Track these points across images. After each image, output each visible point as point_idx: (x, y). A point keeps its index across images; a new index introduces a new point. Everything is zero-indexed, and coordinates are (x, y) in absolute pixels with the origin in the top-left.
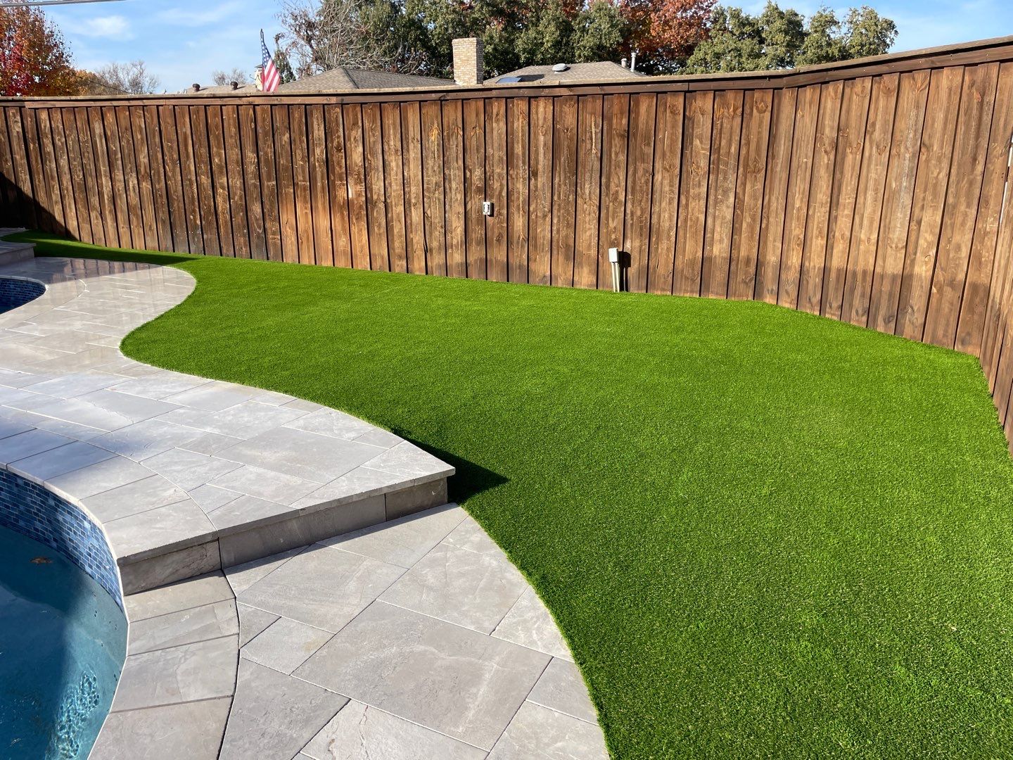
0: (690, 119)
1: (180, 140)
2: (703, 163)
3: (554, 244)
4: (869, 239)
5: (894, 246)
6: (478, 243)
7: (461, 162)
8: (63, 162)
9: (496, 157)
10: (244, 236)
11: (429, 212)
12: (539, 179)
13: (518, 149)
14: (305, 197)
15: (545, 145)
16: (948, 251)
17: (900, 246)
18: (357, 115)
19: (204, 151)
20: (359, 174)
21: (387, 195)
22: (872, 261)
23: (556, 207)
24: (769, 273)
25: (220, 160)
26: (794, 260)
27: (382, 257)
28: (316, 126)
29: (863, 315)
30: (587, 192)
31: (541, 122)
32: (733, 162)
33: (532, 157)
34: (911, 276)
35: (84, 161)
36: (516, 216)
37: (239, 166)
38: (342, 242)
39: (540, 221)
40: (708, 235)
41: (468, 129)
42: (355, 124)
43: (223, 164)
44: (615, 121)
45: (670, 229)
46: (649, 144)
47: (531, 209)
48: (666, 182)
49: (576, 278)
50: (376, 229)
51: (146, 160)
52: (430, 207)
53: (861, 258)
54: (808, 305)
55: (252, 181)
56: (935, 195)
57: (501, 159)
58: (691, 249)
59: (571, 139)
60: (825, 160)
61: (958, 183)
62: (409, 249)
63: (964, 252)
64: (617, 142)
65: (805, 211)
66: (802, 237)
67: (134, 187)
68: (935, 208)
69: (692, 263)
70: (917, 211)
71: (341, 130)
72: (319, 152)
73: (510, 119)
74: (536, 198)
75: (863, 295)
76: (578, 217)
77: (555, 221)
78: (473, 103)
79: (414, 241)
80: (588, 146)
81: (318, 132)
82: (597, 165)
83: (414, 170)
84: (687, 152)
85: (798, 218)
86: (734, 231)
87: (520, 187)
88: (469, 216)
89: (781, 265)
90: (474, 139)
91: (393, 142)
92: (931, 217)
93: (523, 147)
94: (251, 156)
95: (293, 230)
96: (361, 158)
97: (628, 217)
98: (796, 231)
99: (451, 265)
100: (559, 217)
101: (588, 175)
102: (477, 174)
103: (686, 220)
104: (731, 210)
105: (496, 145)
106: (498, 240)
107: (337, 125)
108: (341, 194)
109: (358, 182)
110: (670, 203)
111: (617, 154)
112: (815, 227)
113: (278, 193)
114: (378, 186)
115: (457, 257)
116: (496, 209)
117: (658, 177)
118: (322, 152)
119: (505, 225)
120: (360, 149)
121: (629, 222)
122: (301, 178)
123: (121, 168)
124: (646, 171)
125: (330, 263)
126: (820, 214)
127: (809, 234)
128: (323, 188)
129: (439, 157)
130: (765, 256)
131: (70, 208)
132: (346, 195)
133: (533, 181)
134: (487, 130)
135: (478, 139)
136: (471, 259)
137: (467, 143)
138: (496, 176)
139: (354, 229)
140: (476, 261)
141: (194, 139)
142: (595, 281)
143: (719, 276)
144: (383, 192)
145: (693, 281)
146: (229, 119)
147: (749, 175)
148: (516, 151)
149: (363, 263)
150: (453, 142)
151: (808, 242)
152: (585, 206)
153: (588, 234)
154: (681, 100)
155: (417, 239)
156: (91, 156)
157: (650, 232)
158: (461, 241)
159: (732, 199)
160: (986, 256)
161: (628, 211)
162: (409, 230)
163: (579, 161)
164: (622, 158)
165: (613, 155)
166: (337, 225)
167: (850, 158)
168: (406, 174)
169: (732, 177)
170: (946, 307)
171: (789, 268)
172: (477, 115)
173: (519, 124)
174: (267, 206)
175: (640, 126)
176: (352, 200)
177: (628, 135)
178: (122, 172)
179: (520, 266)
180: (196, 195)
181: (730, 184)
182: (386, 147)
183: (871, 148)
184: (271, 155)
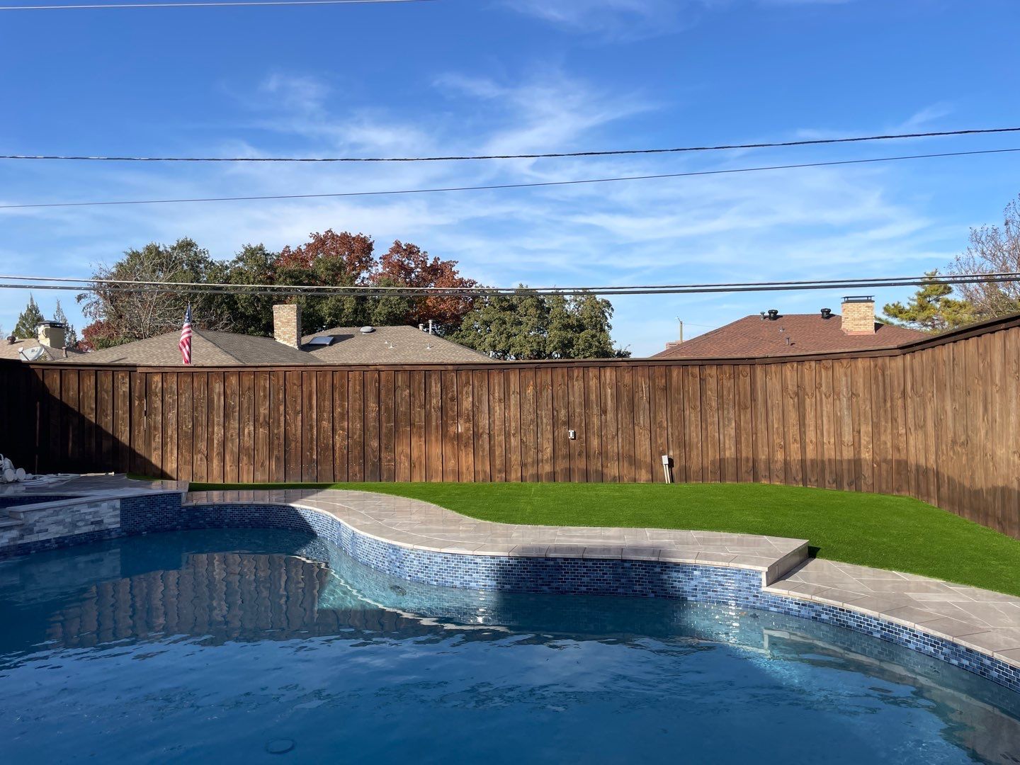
0: (703, 380)
1: (305, 396)
2: (714, 404)
3: (620, 455)
4: (829, 442)
5: (846, 444)
6: (564, 457)
7: (550, 406)
8: (172, 416)
9: (577, 402)
10: (360, 465)
11: (525, 439)
12: (608, 415)
13: (593, 397)
14: (420, 433)
15: (611, 394)
16: (880, 445)
17: (850, 444)
18: (469, 377)
19: (327, 404)
20: (468, 415)
21: (491, 429)
22: (833, 453)
23: (620, 432)
24: (762, 467)
25: (343, 410)
26: (779, 456)
27: (485, 472)
28: (433, 384)
29: (833, 483)
30: (642, 422)
31: (608, 381)
32: (731, 404)
33: (603, 402)
34: (860, 460)
35: (195, 414)
36: (592, 439)
37: (361, 414)
38: (451, 464)
39: (610, 441)
40: (722, 445)
41: (555, 386)
42: (468, 383)
43: (345, 412)
44: (657, 381)
45: (697, 443)
46: (680, 394)
47: (603, 434)
48: (692, 415)
49: (637, 477)
50: (481, 453)
51: (267, 412)
52: (525, 435)
53: (826, 452)
54: (794, 482)
55: (372, 424)
56: (866, 418)
57: (580, 403)
58: (712, 455)
59: (629, 391)
60: (791, 403)
61: (877, 412)
62: (508, 465)
63: (889, 445)
64: (659, 393)
65: (782, 429)
66: (782, 443)
67: (249, 433)
68: (868, 424)
69: (713, 462)
70: (856, 426)
71: (455, 387)
72: (435, 402)
73: (586, 380)
74: (606, 426)
75: (831, 473)
76: (636, 438)
77: (620, 441)
78: (559, 371)
79: (513, 459)
80: (641, 395)
81: (436, 388)
82: (647, 406)
83: (514, 411)
84: (704, 398)
85: (778, 433)
86: (738, 442)
87: (596, 420)
88: (556, 439)
89: (769, 461)
90: (560, 391)
91: (497, 394)
92: (866, 429)
93: (597, 396)
94: (372, 405)
95: (407, 457)
96: (471, 405)
97: (670, 436)
98: (778, 440)
99: (541, 474)
100: (623, 438)
101: (641, 412)
102: (563, 412)
103: (707, 437)
104: (734, 430)
105: (577, 395)
106: (580, 455)
107: (453, 384)
108: (452, 430)
109: (468, 420)
110: (696, 428)
111: (660, 399)
112: (791, 437)
113: (395, 433)
114: (484, 422)
115: (548, 468)
116: (577, 435)
117: (687, 413)
118: (438, 402)
119: (584, 445)
120: (471, 399)
121: (670, 439)
122: (417, 420)
123: (237, 418)
124: (679, 409)
125: (439, 480)
126: (793, 431)
127: (787, 442)
128: (437, 426)
129: (533, 403)
130: (757, 456)
131: (172, 453)
132: (456, 430)
133: (603, 417)
134: (570, 386)
135: (563, 392)
136: (558, 469)
137: (555, 394)
138: (576, 414)
139: (463, 454)
140: (562, 470)
141: (319, 395)
142: (651, 477)
143: (730, 469)
144: (487, 427)
145: (715, 473)
146: (355, 380)
147: (742, 411)
148: (591, 398)
149: (467, 478)
150: (544, 394)
151: (787, 446)
152: (641, 431)
153: (644, 447)
154: (698, 369)
155: (515, 458)
156: (205, 410)
157: (683, 444)
158: (551, 457)
159: (734, 424)
160: (902, 445)
161: (670, 433)
162: (508, 452)
163: (635, 404)
164: (663, 401)
165: (657, 400)
166: (448, 451)
167: (808, 401)
168: (506, 414)
169: (732, 412)
170: (884, 473)
171: (777, 462)
172: (563, 377)
173: (593, 383)
174: (384, 442)
175: (673, 384)
176: (461, 433)
177: (665, 389)
178: (237, 421)
179: (597, 471)
180: (315, 437)
181: (732, 415)
182: (491, 397)
183: (821, 395)
184: (391, 404)
